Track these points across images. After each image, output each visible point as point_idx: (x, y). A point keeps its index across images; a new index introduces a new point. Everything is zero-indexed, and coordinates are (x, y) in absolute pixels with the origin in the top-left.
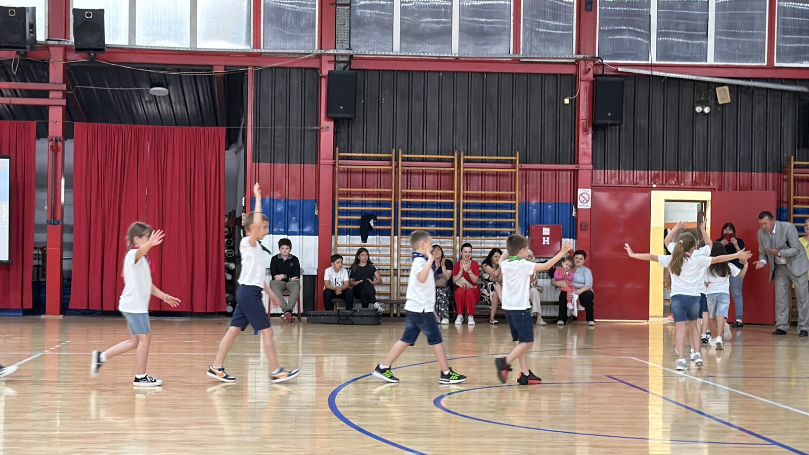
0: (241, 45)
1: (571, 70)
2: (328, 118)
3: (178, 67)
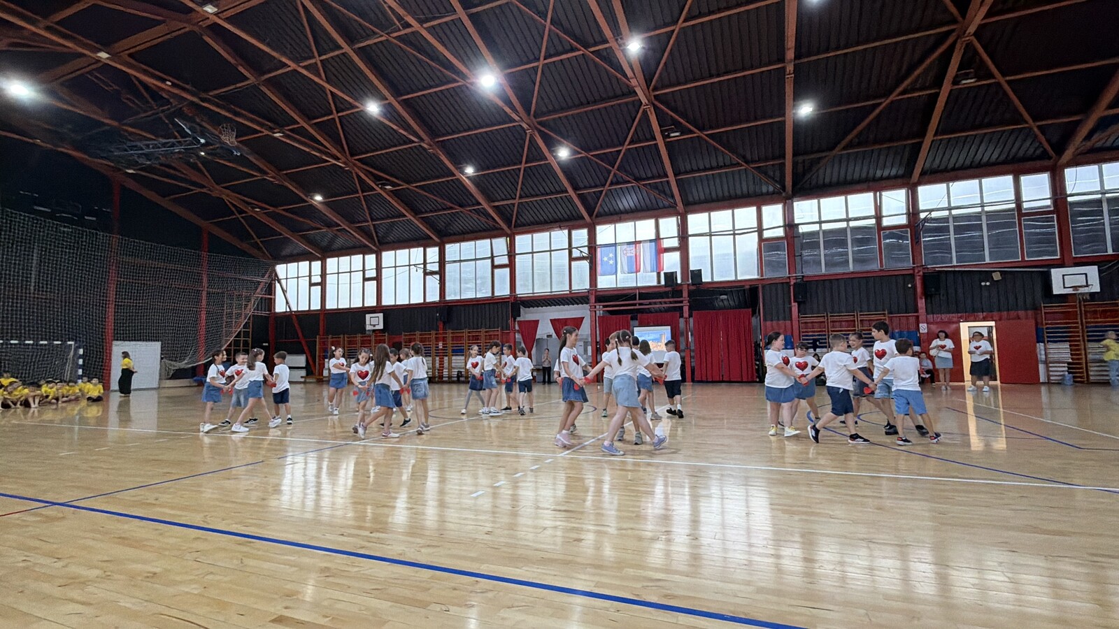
0: (756, 277)
1: (911, 272)
2: (795, 302)
3: (731, 287)
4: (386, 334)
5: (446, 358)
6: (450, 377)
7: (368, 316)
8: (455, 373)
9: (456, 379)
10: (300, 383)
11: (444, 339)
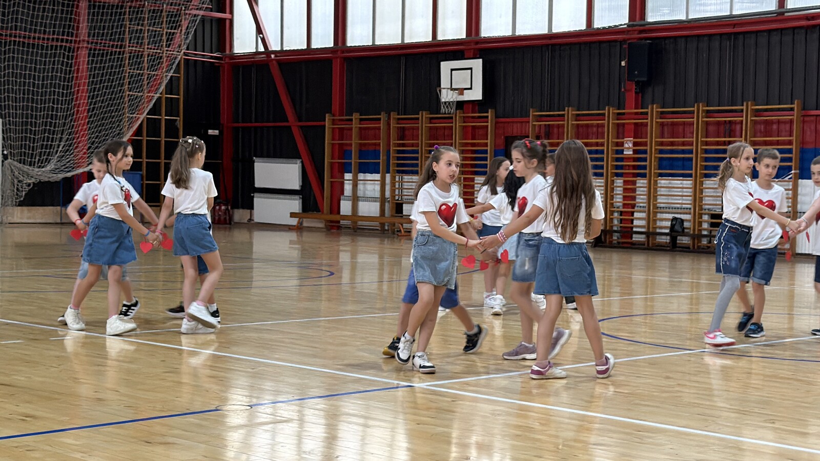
4: (490, 114)
5: (641, 183)
6: (650, 234)
7: (446, 66)
8: (664, 223)
9: (666, 239)
10: (289, 228)
11: (638, 131)
